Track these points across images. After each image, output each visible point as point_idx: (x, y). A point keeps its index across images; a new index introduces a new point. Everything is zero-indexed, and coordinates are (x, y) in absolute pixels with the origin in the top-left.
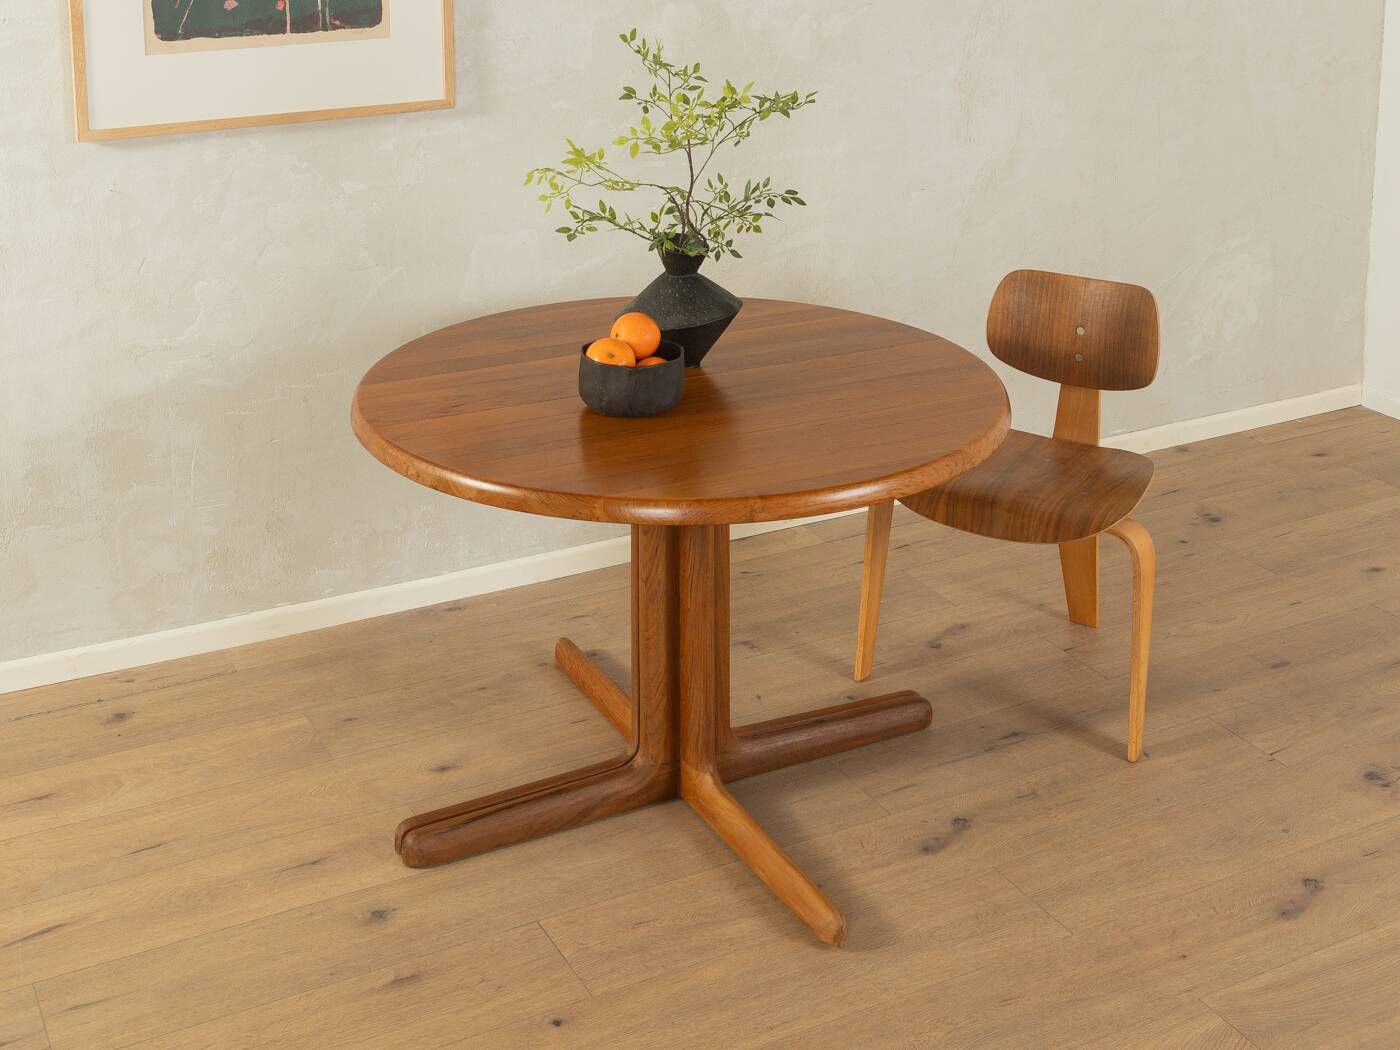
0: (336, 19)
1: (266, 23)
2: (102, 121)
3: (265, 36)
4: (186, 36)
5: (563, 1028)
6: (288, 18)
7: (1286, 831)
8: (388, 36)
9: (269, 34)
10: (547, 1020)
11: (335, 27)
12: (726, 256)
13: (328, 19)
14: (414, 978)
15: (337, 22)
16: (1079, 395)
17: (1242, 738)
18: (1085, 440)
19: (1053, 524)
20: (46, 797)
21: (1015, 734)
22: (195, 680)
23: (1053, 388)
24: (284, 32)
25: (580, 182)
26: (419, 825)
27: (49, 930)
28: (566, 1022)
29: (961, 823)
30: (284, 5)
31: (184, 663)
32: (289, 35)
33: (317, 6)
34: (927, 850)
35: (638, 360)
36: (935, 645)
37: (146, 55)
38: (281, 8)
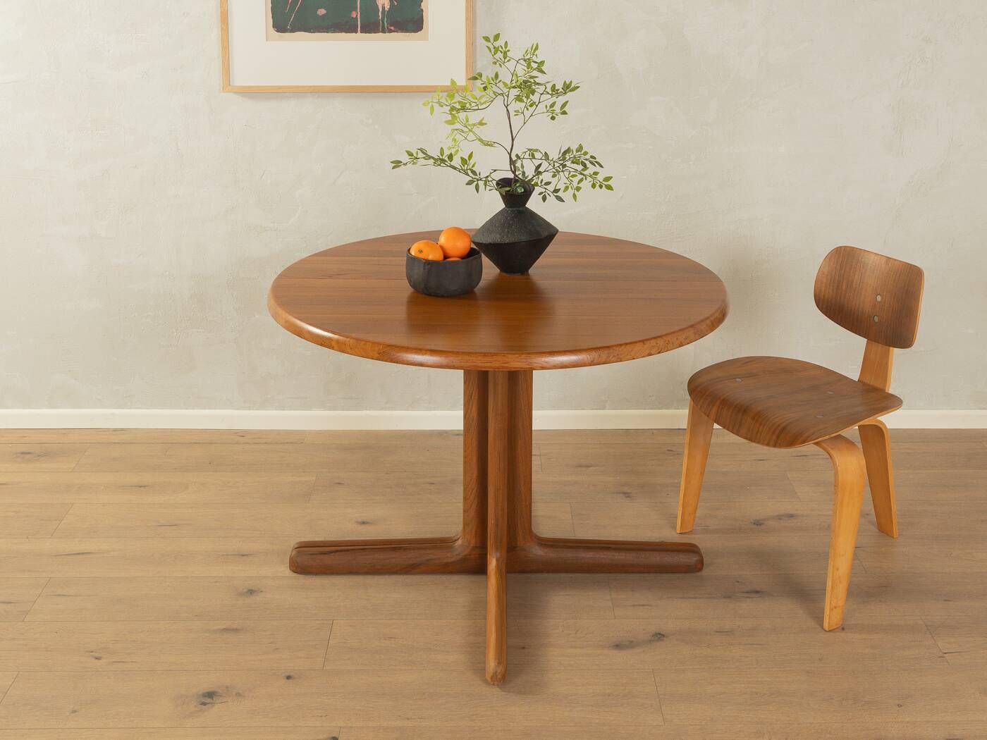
0: (391, 26)
1: (343, 25)
2: (239, 80)
3: (344, 34)
4: (293, 30)
5: (291, 681)
6: (359, 23)
7: (899, 706)
8: (427, 39)
9: (346, 32)
10: (283, 675)
11: (390, 31)
12: (551, 199)
13: (386, 25)
14: (236, 630)
15: (392, 28)
16: (879, 348)
17: (933, 637)
18: (878, 385)
19: (778, 431)
20: (144, 486)
21: (757, 592)
22: (277, 443)
23: (861, 342)
24: (356, 32)
25: (466, 138)
26: (304, 547)
27: (83, 554)
28: (294, 678)
29: (660, 636)
30: (357, 14)
31: (278, 432)
32: (359, 34)
33: (379, 16)
34: (618, 646)
35: (446, 257)
36: (758, 523)
37: (267, 40)
38: (355, 16)
